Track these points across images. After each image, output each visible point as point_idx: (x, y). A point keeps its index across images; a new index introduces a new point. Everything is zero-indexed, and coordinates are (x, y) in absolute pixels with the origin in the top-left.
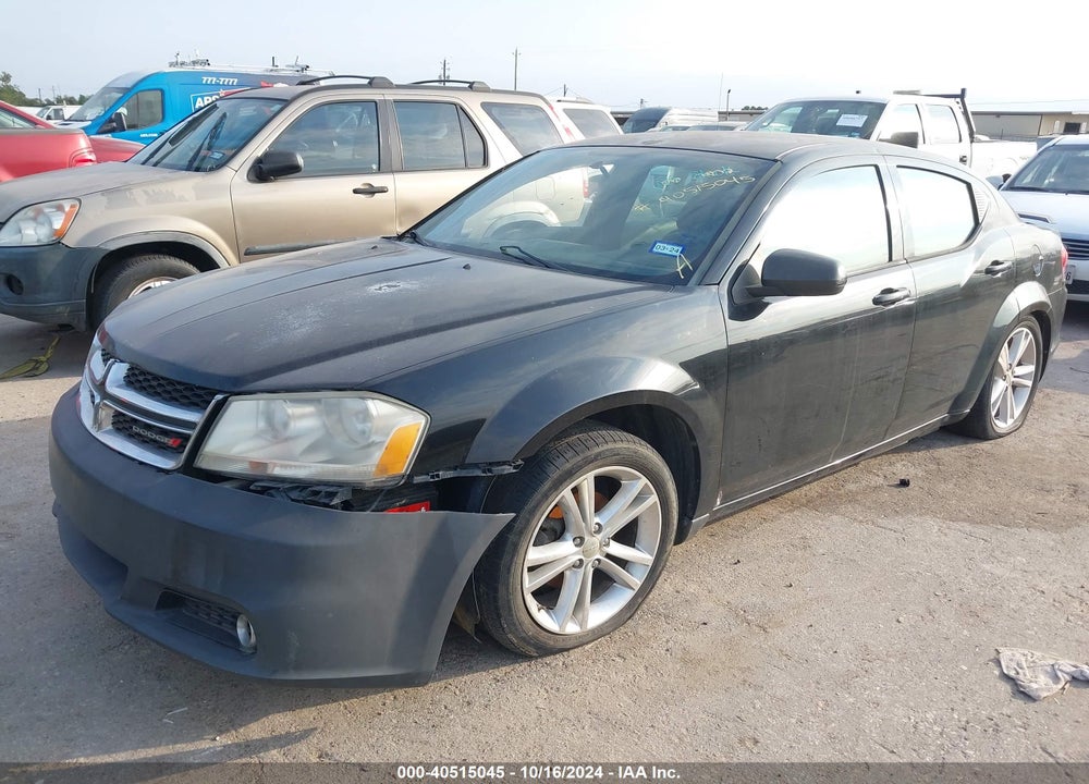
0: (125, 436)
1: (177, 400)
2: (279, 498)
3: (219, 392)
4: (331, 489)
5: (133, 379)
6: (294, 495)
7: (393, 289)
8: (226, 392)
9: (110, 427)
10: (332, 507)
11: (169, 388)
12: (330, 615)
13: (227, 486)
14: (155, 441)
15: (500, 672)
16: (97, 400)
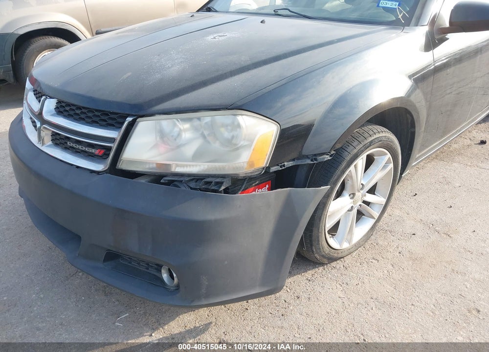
0: (62, 148)
1: (98, 123)
2: (183, 188)
3: (128, 115)
4: (218, 180)
5: (62, 110)
6: (193, 185)
7: (223, 38)
8: (135, 115)
9: (51, 143)
10: (220, 192)
11: (90, 114)
12: (226, 263)
13: (142, 180)
14: (85, 152)
15: (309, 274)
16: (38, 125)
